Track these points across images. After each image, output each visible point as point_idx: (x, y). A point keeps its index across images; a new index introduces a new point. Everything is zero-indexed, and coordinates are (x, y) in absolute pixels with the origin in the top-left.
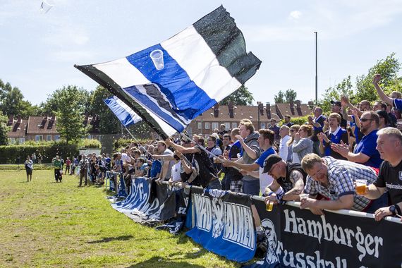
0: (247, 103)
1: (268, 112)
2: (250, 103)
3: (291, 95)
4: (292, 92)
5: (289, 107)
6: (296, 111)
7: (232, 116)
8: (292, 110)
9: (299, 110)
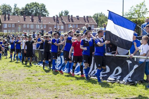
0: (46, 15)
1: (57, 20)
2: (48, 15)
3: (67, 13)
4: (67, 11)
5: (67, 18)
6: (70, 20)
7: (40, 22)
8: (69, 19)
9: (72, 19)
